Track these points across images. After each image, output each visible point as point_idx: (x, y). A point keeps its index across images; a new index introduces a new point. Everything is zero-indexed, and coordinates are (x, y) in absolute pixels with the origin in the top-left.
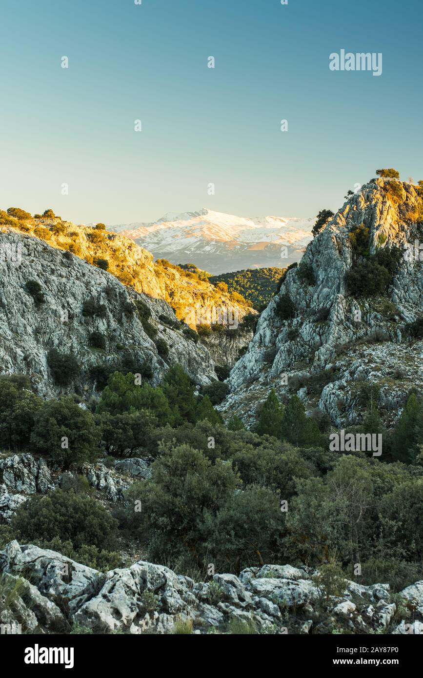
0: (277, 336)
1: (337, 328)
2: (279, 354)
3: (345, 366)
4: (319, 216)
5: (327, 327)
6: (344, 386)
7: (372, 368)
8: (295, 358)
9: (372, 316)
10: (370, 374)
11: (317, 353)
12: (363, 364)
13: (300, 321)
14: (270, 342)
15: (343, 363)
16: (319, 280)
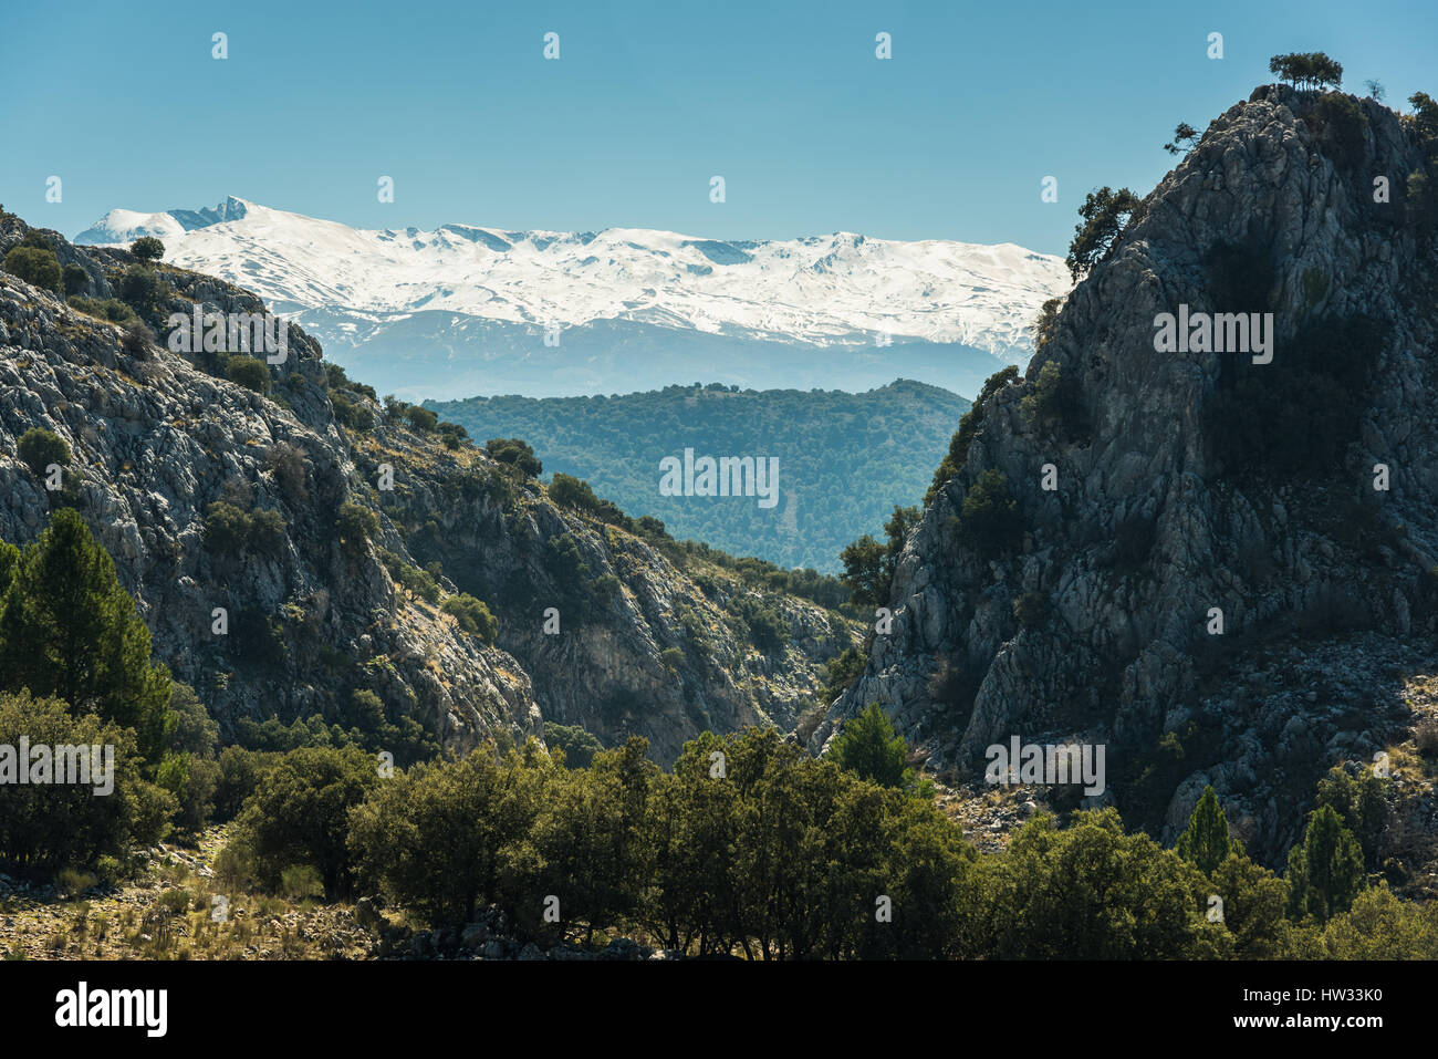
0: (969, 614)
1: (1192, 584)
2: (991, 674)
3: (1234, 713)
4: (1087, 210)
5: (1152, 584)
6: (1247, 780)
7: (1335, 720)
8: (1046, 690)
9: (1305, 545)
10: (1334, 741)
11: (1130, 668)
12: (1300, 707)
13: (1049, 563)
14: (945, 634)
15: (1228, 703)
16: (1107, 424)
